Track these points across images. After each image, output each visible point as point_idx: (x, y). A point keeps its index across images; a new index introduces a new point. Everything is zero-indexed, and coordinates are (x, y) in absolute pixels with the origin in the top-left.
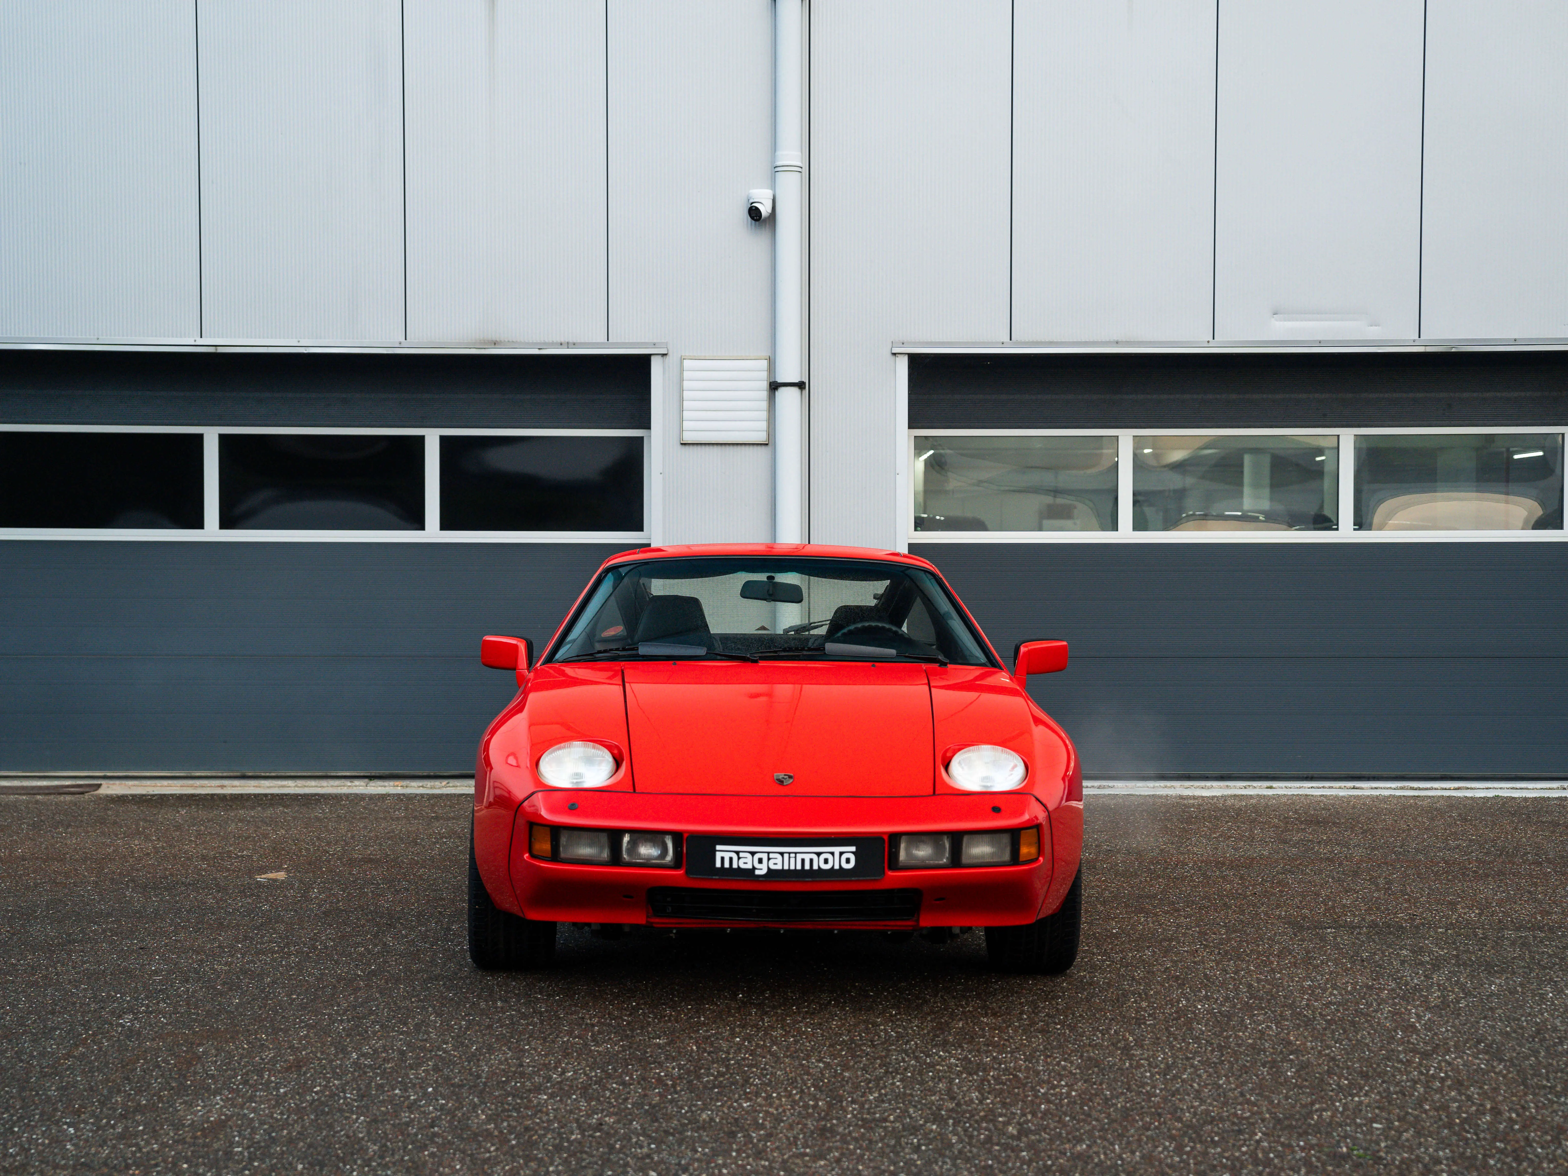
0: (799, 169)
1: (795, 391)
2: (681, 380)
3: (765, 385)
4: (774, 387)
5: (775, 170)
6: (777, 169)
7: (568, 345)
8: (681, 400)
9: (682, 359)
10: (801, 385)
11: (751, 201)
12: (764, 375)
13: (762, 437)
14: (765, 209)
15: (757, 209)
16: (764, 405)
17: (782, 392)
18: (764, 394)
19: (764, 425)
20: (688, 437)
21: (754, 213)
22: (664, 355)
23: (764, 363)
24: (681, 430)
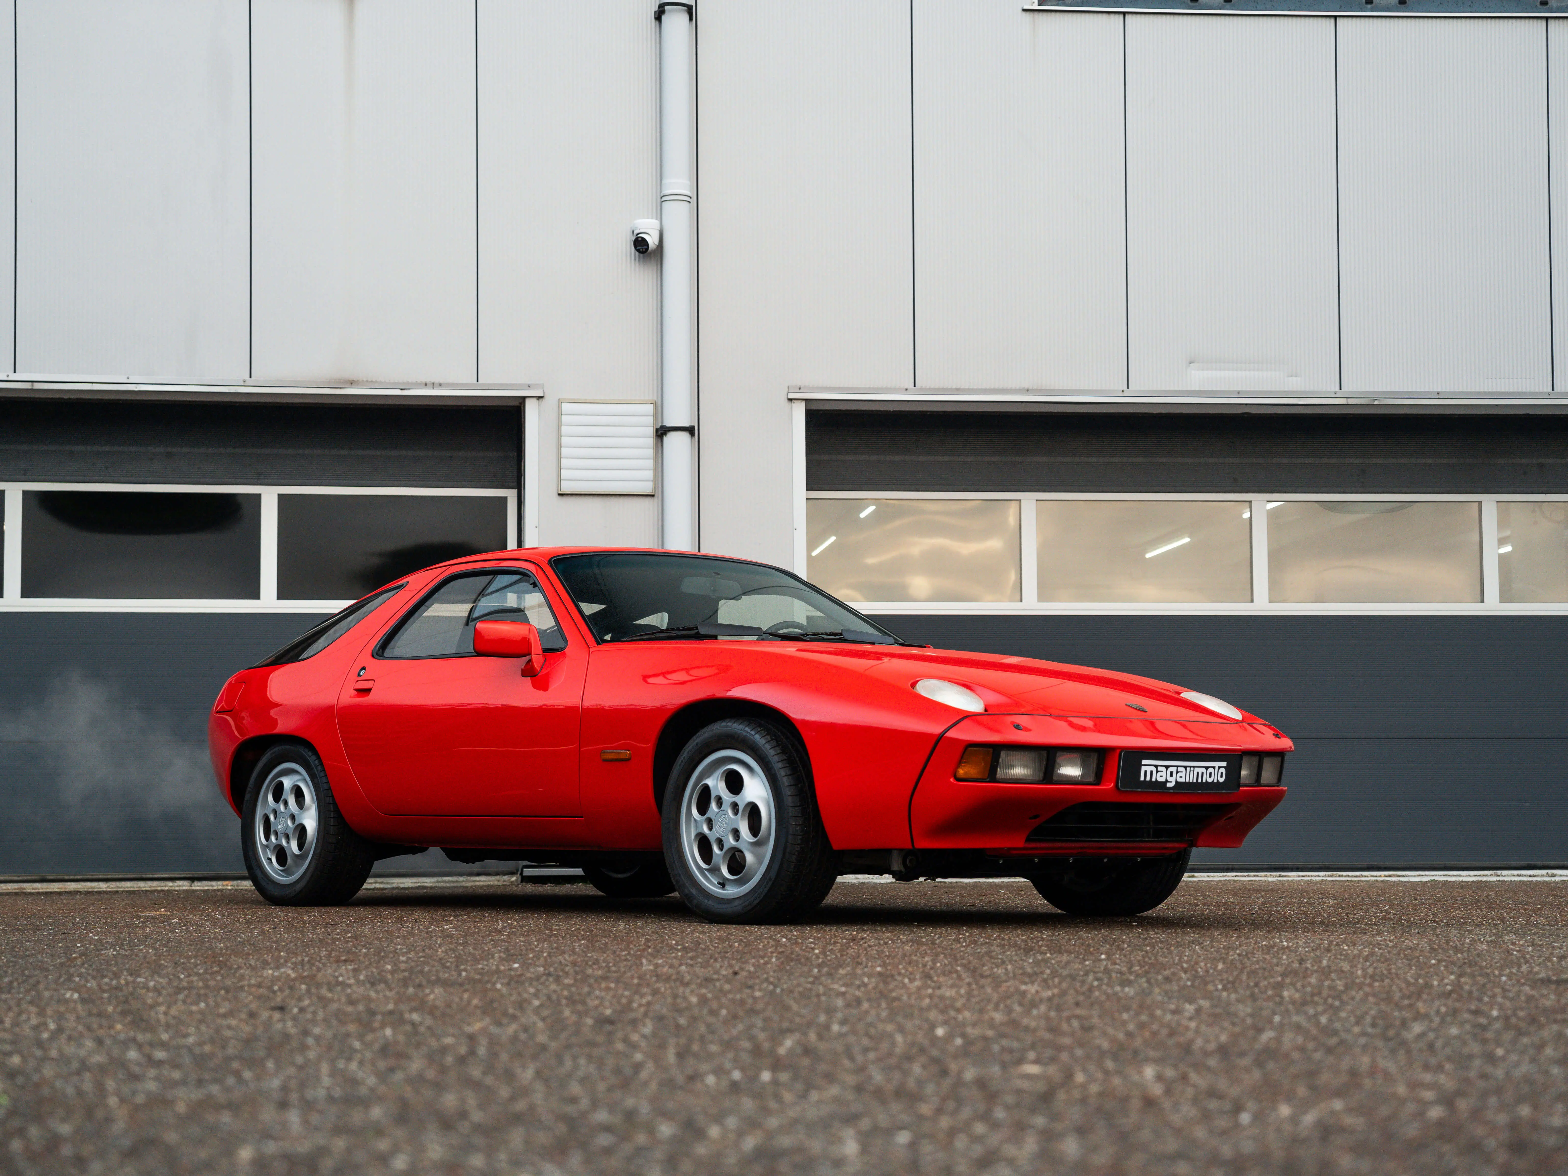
0: (688, 199)
1: (685, 436)
2: (560, 425)
3: (651, 431)
4: (662, 432)
5: (662, 199)
6: (664, 199)
7: (433, 386)
8: (560, 446)
9: (561, 402)
10: (690, 430)
11: (636, 232)
12: (651, 420)
13: (648, 488)
14: (652, 241)
15: (644, 240)
16: (650, 452)
17: (671, 439)
18: (651, 441)
19: (650, 474)
20: (567, 487)
21: (640, 244)
22: (540, 398)
23: (650, 408)
24: (559, 479)
